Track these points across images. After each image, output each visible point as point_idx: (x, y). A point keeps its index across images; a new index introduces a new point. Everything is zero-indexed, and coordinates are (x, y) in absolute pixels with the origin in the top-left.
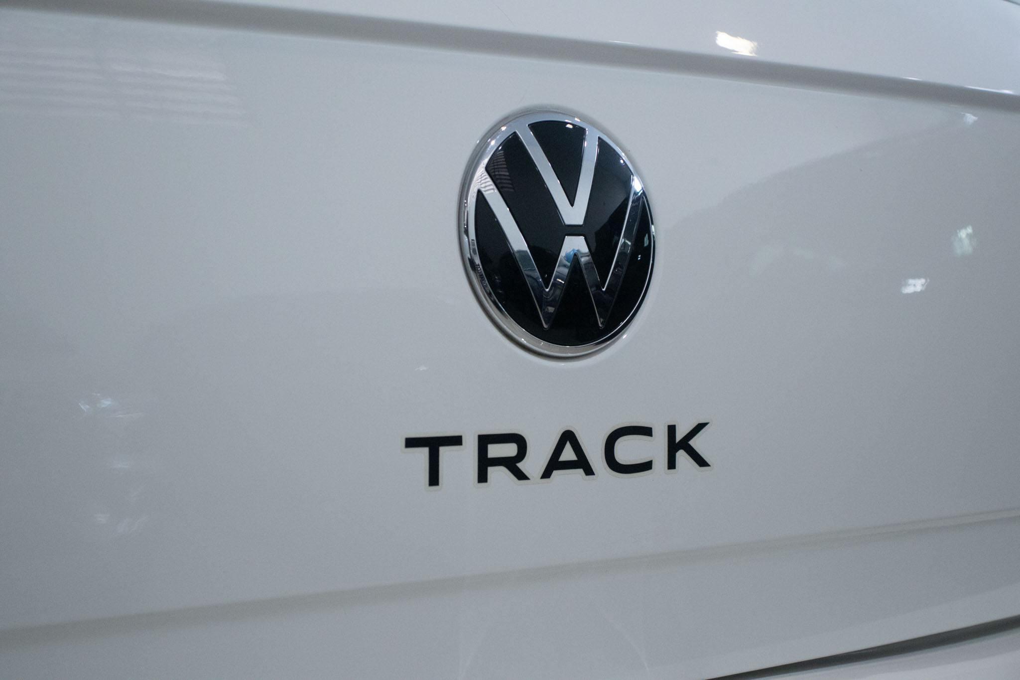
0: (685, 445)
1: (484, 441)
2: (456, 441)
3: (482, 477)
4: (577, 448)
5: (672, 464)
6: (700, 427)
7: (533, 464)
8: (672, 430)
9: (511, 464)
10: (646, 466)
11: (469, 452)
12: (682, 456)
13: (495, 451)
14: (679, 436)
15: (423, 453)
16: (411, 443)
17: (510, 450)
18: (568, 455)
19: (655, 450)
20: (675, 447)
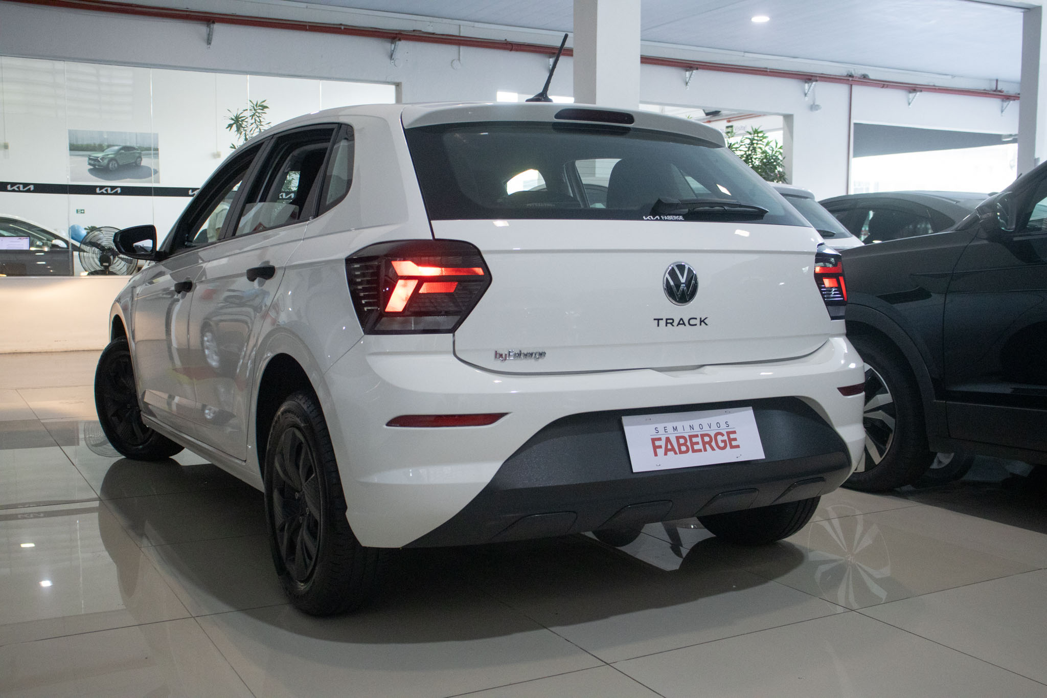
0: (703, 321)
1: (667, 319)
2: (662, 319)
3: (666, 326)
4: (683, 321)
5: (701, 325)
6: (706, 318)
7: (675, 323)
8: (701, 319)
9: (671, 323)
10: (696, 325)
11: (664, 321)
12: (702, 323)
13: (668, 321)
15: (657, 321)
16: (655, 319)
17: (671, 321)
18: (681, 322)
19: (698, 322)
20: (702, 321)
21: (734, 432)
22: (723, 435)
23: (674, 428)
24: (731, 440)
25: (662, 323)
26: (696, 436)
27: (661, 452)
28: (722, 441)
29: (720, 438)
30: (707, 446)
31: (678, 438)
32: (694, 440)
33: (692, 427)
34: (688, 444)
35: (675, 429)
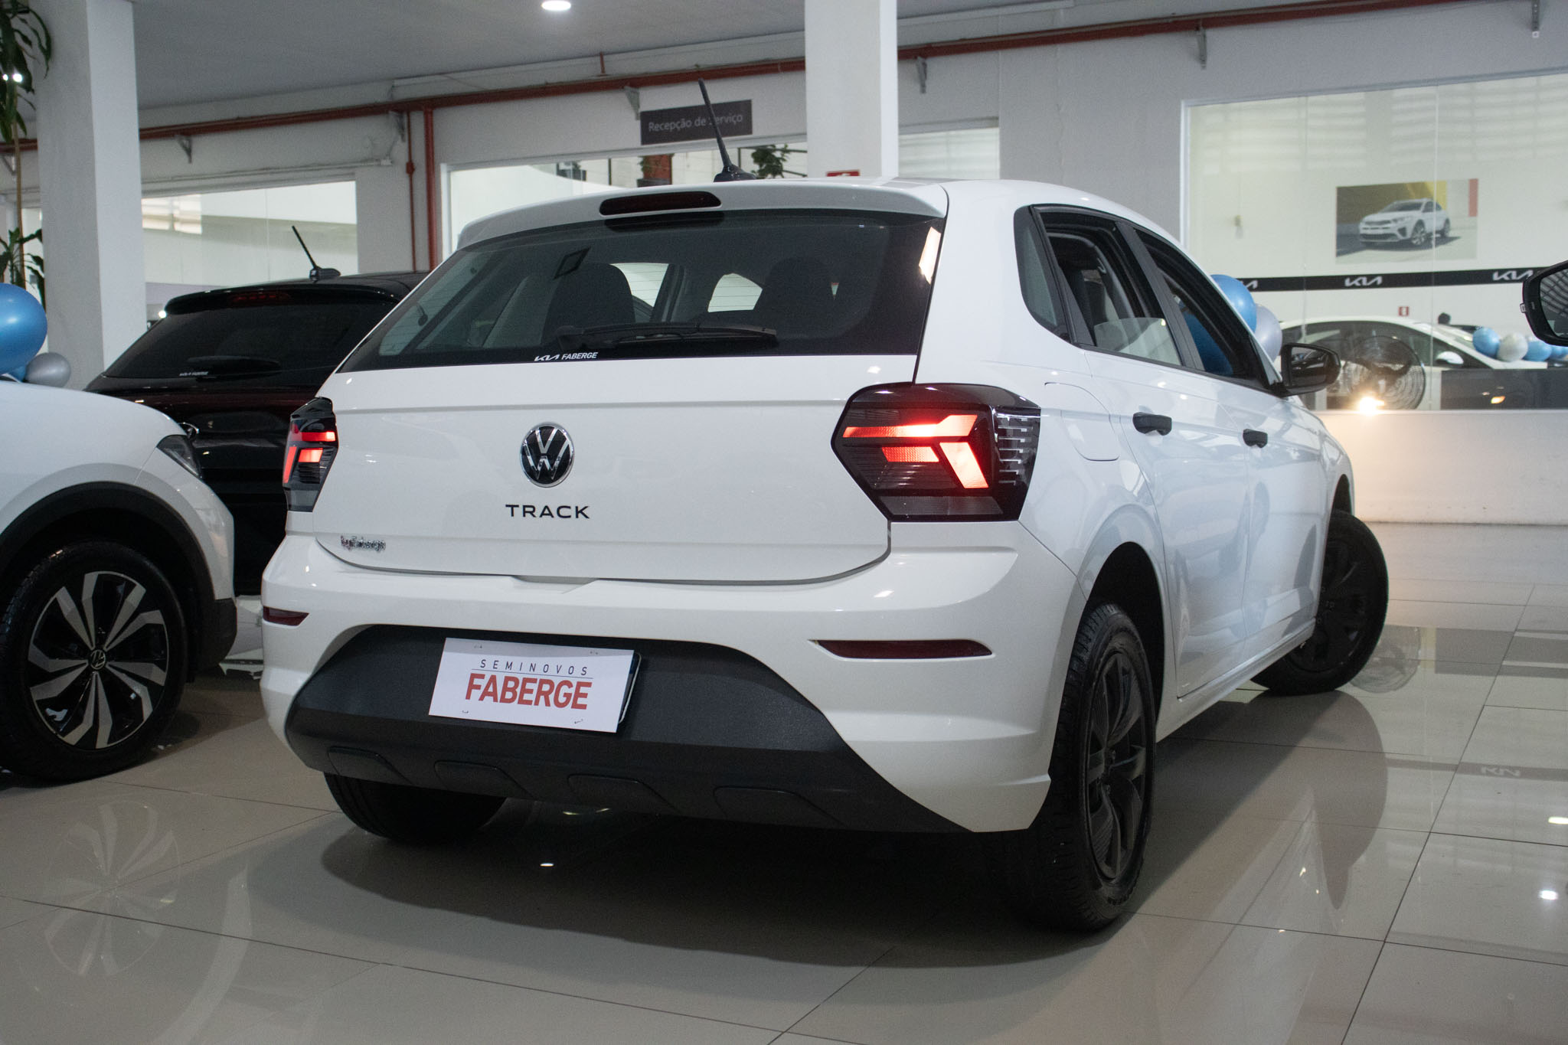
0: (581, 512)
1: (524, 507)
2: (517, 506)
3: (524, 516)
4: (549, 511)
5: (577, 517)
6: (586, 507)
7: (538, 513)
8: (577, 508)
9: (531, 513)
10: (569, 517)
11: (521, 508)
12: (580, 515)
13: (527, 509)
14: (579, 509)
15: (510, 508)
16: (507, 506)
17: (531, 509)
18: (546, 512)
19: (572, 512)
20: (578, 512)
21: (589, 685)
22: (570, 685)
23: (507, 664)
24: (578, 694)
25: (518, 511)
26: (534, 681)
27: (476, 694)
28: (566, 695)
29: (565, 689)
30: (542, 698)
31: (507, 679)
32: (529, 686)
33: (533, 667)
34: (518, 690)
35: (509, 666)
